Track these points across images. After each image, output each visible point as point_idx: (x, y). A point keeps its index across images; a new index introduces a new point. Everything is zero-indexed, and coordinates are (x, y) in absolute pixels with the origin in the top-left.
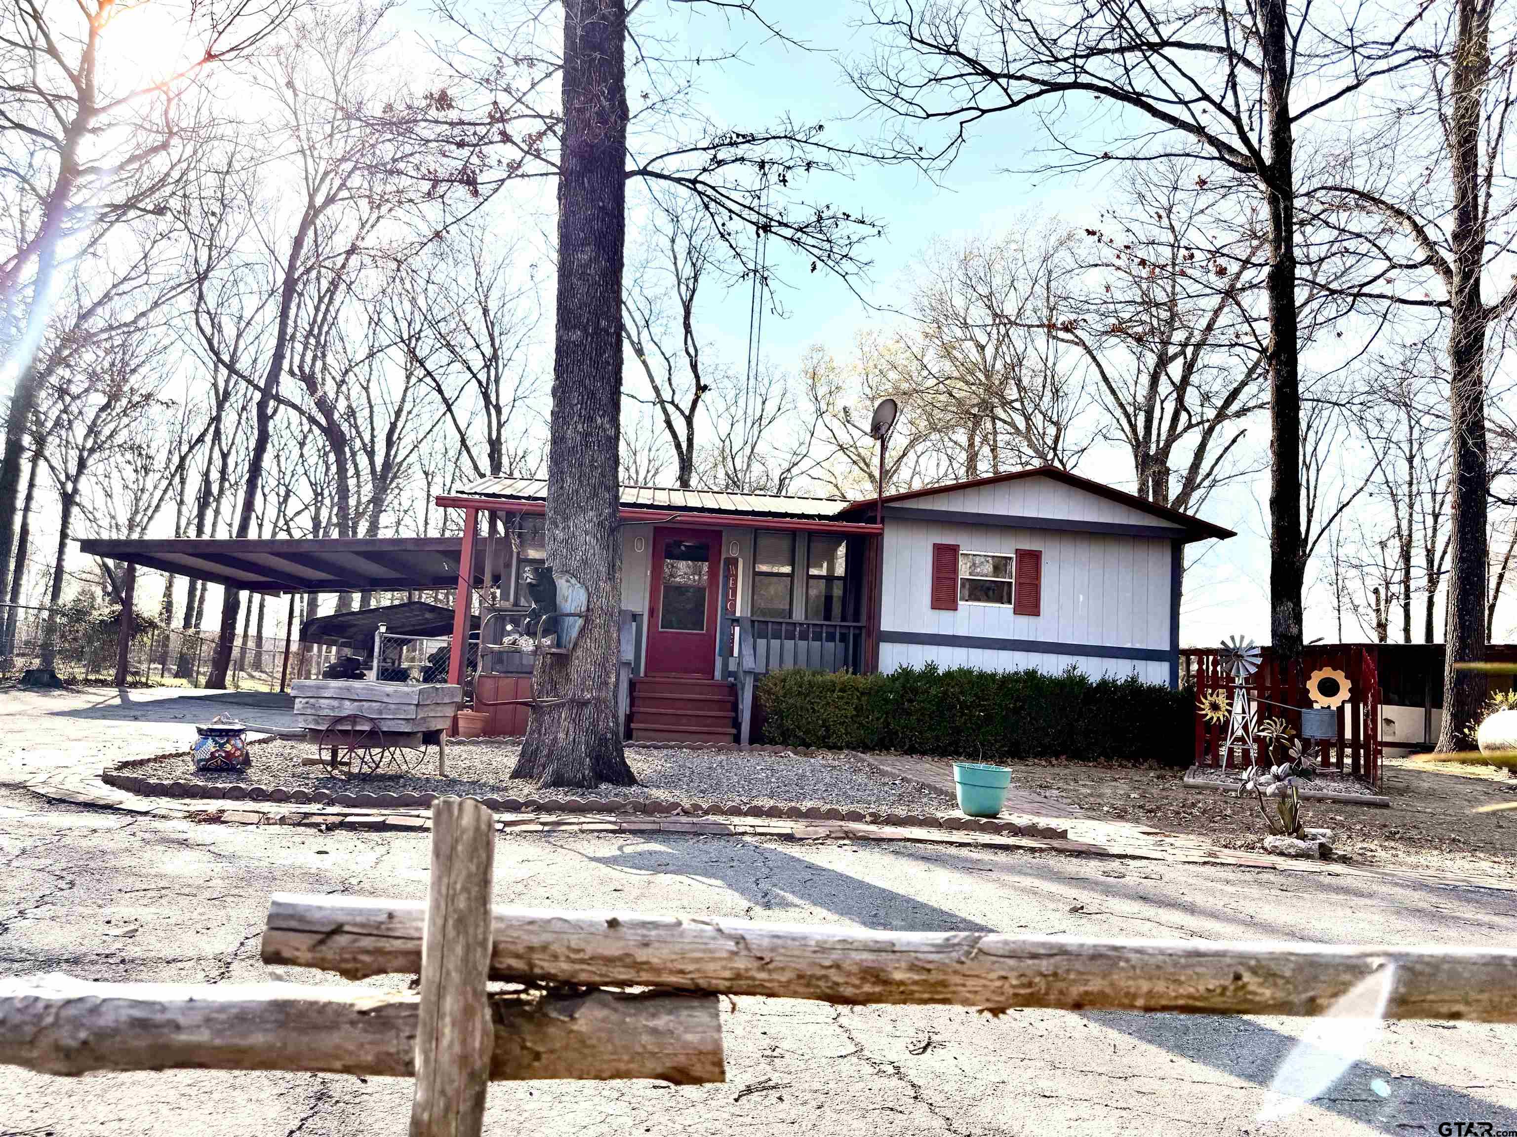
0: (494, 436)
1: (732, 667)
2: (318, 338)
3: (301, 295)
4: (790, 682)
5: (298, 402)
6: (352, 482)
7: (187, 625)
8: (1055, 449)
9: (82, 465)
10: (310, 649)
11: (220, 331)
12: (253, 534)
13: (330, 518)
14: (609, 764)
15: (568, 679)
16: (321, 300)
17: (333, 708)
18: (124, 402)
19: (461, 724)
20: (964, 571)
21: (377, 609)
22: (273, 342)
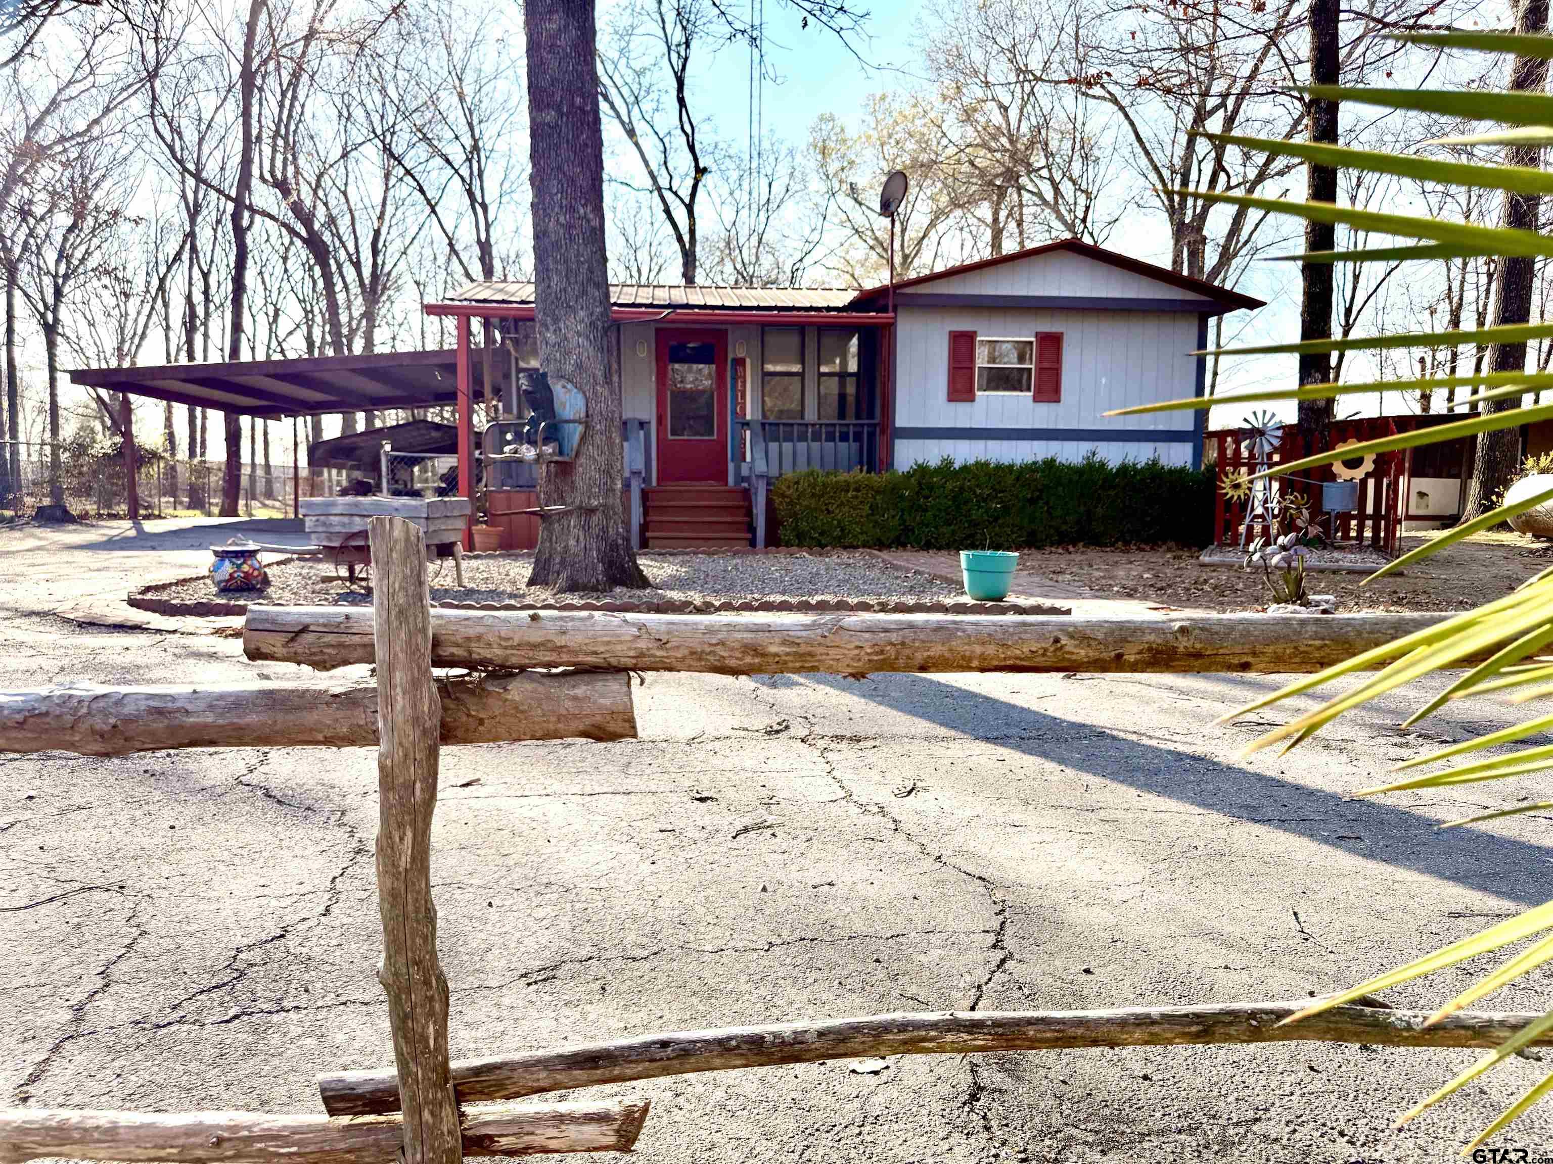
0: (483, 238)
1: (745, 472)
2: (286, 138)
3: (261, 89)
4: (803, 485)
5: (274, 211)
6: (341, 297)
7: (192, 454)
8: (1084, 220)
9: (58, 293)
10: (321, 474)
11: (180, 134)
12: (245, 356)
13: (323, 338)
14: (623, 570)
15: (573, 488)
16: (284, 94)
17: (344, 525)
18: (90, 221)
19: (477, 539)
20: (981, 360)
21: (381, 429)
22: (239, 146)
